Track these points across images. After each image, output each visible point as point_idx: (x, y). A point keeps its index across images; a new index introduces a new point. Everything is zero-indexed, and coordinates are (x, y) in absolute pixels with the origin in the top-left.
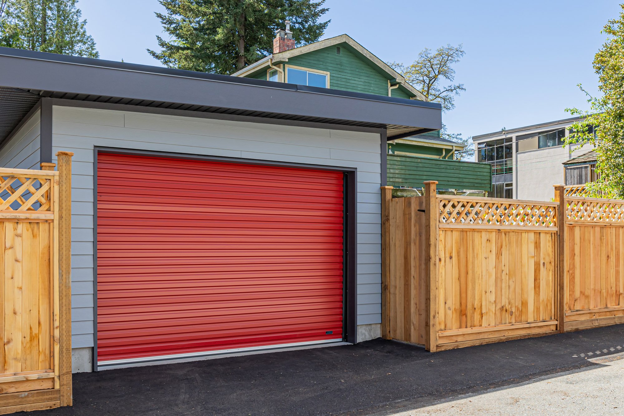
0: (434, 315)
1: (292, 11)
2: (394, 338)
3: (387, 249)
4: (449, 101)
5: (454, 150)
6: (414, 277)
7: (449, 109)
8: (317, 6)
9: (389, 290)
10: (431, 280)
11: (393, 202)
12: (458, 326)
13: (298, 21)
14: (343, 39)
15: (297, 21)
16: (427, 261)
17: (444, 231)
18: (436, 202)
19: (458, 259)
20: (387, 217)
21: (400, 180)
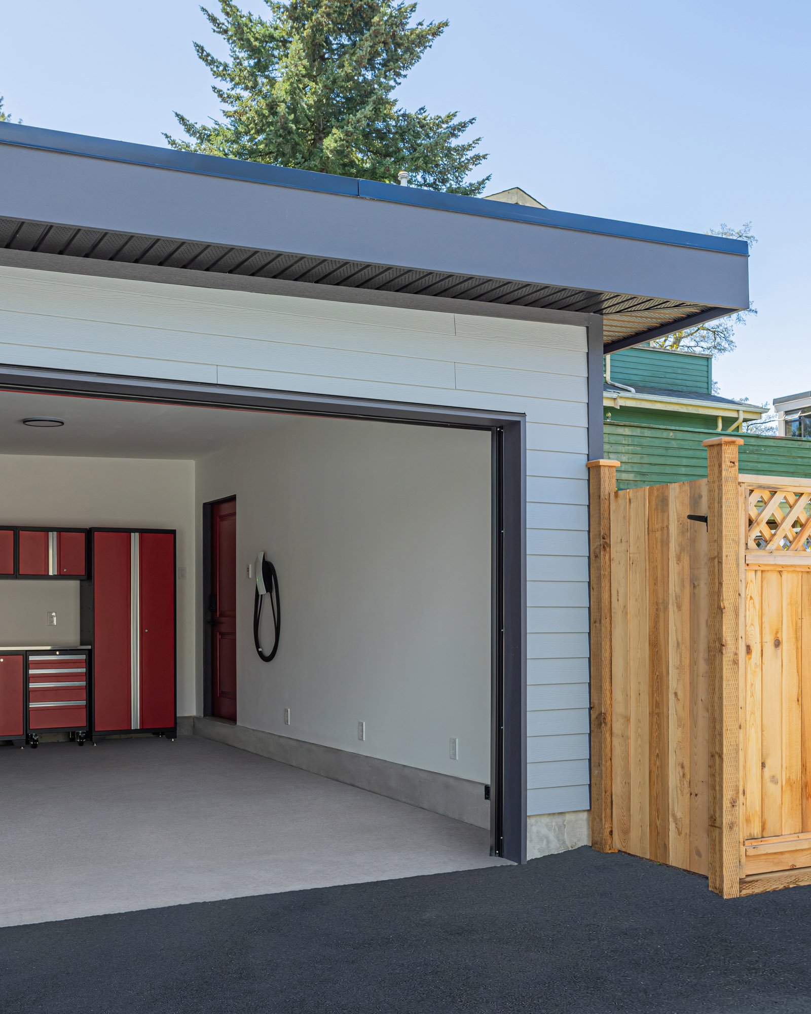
0: (734, 797)
1: (416, 161)
2: (623, 850)
3: (605, 622)
4: (723, 336)
5: (741, 419)
6: (676, 694)
7: (723, 350)
8: (464, 150)
9: (609, 725)
10: (725, 703)
11: (620, 501)
12: (799, 827)
13: (428, 181)
14: (513, 197)
15: (425, 181)
16: (712, 653)
17: (759, 573)
18: (737, 493)
19: (797, 648)
20: (604, 538)
21: (631, 477)
